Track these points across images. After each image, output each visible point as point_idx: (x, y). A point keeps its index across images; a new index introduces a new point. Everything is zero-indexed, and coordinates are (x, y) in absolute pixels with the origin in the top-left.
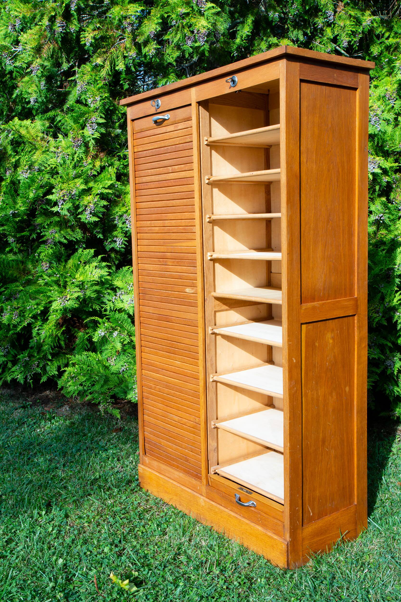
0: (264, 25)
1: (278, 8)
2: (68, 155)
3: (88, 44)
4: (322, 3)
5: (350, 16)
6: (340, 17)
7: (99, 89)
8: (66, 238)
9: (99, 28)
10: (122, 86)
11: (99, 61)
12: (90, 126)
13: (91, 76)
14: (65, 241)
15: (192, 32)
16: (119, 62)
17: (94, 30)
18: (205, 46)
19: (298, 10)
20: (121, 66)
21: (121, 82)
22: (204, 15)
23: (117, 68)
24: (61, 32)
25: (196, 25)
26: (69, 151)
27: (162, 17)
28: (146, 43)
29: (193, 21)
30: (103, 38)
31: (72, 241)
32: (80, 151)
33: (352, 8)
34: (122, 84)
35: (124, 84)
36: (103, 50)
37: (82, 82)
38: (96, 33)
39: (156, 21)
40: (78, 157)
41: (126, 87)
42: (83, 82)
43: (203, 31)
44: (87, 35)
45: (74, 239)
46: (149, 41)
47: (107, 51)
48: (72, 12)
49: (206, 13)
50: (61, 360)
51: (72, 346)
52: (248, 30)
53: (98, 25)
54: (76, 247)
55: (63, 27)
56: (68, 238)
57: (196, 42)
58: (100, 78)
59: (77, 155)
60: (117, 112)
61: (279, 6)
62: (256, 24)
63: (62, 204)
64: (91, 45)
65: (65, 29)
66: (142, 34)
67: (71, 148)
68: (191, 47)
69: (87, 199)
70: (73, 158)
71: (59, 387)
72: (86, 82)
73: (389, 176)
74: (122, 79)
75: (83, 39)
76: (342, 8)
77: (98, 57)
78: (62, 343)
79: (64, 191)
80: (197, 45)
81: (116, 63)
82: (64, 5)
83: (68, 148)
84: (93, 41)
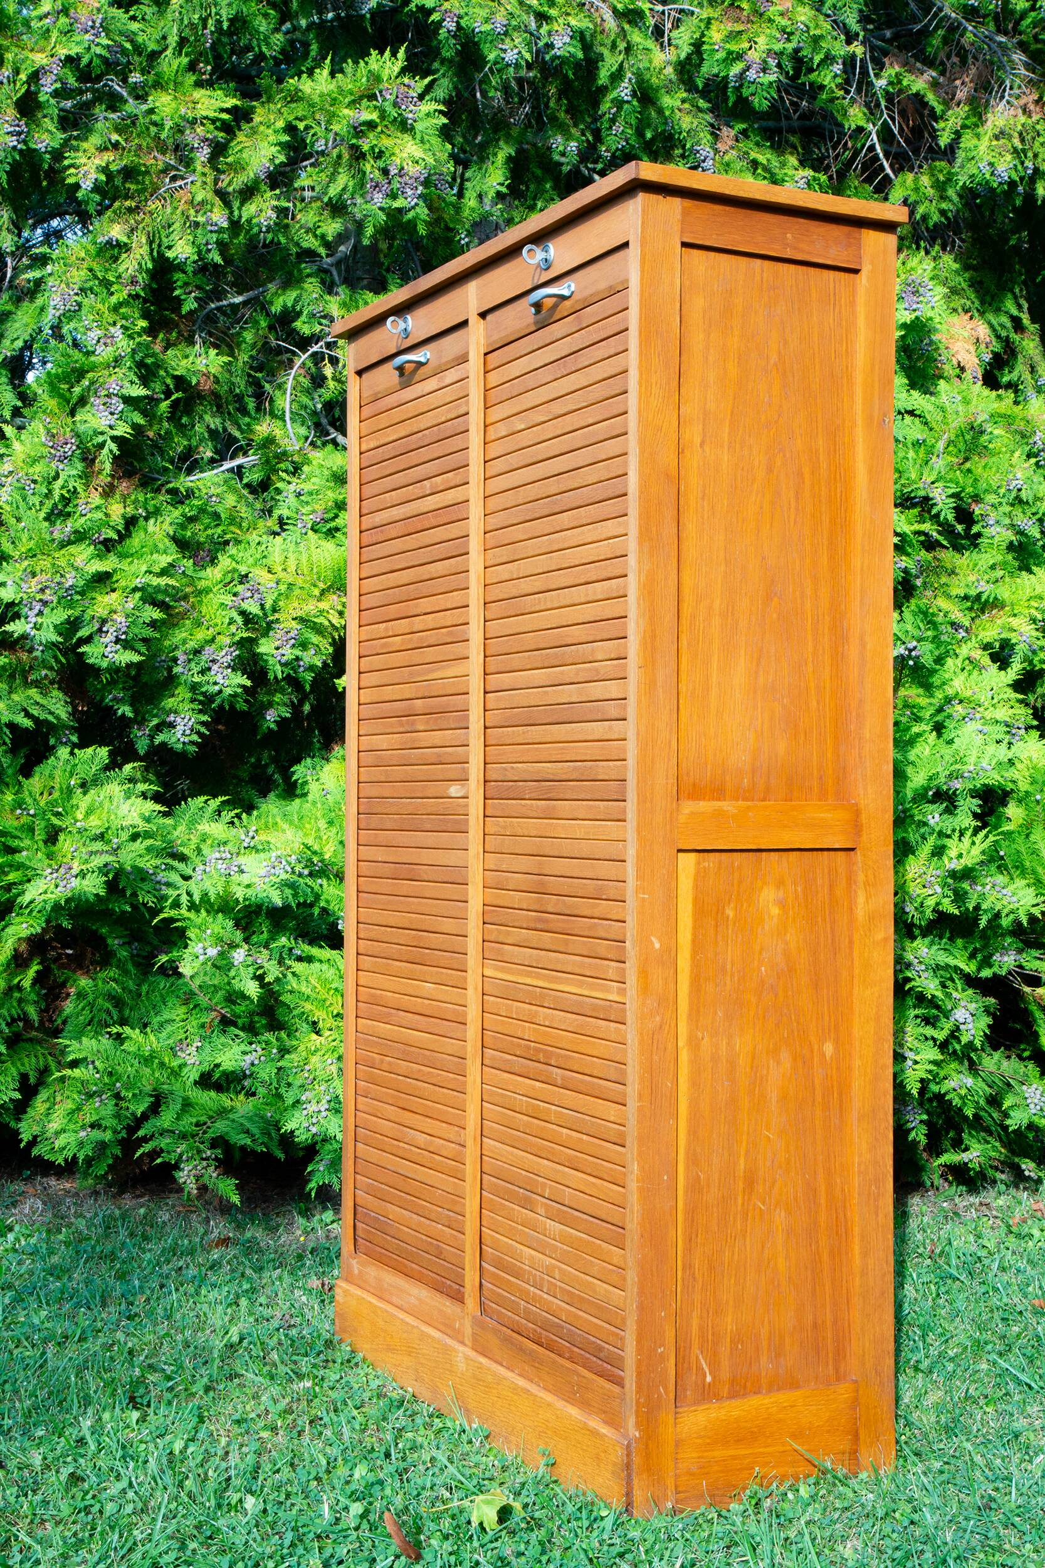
0: (539, 172)
1: (573, 130)
2: (35, 482)
3: (87, 185)
4: (684, 126)
5: (755, 164)
6: (728, 165)
7: (115, 309)
8: (28, 715)
9: (116, 146)
10: (179, 302)
11: (118, 232)
12: (104, 404)
13: (91, 270)
14: (27, 723)
15: (385, 172)
16: (175, 236)
17: (102, 149)
18: (418, 210)
19: (627, 140)
20: (182, 250)
21: (177, 293)
22: (413, 128)
23: (170, 254)
24: (14, 148)
25: (393, 154)
26: (38, 470)
27: (290, 129)
28: (248, 193)
29: (386, 142)
30: (129, 173)
31: (46, 721)
32: (71, 472)
33: (757, 144)
34: (178, 297)
35: (183, 297)
36: (128, 203)
37: (63, 285)
38: (109, 156)
39: (272, 138)
40: (63, 488)
41: (189, 305)
42: (68, 285)
43: (412, 170)
44: (83, 160)
45: (50, 718)
46: (258, 190)
47: (137, 207)
48: (42, 98)
49: (419, 126)
50: (26, 1060)
51: (51, 1021)
52: (501, 179)
53: (115, 137)
54: (52, 741)
55: (19, 134)
56: (35, 713)
57: (394, 197)
58: (119, 277)
59: (60, 482)
60: (162, 373)
61: (576, 125)
62: (517, 168)
63: (40, 613)
64: (97, 188)
65: (25, 142)
66: (238, 167)
67: (42, 461)
68: (381, 209)
69: (104, 603)
70: (50, 491)
71: (26, 1137)
72: (76, 287)
73: (908, 555)
74: (179, 283)
75: (72, 171)
76: (730, 143)
77: (112, 221)
78: (32, 1011)
79: (42, 578)
80: (398, 204)
81: (165, 240)
82: (23, 77)
83: (35, 461)
84: (103, 178)
